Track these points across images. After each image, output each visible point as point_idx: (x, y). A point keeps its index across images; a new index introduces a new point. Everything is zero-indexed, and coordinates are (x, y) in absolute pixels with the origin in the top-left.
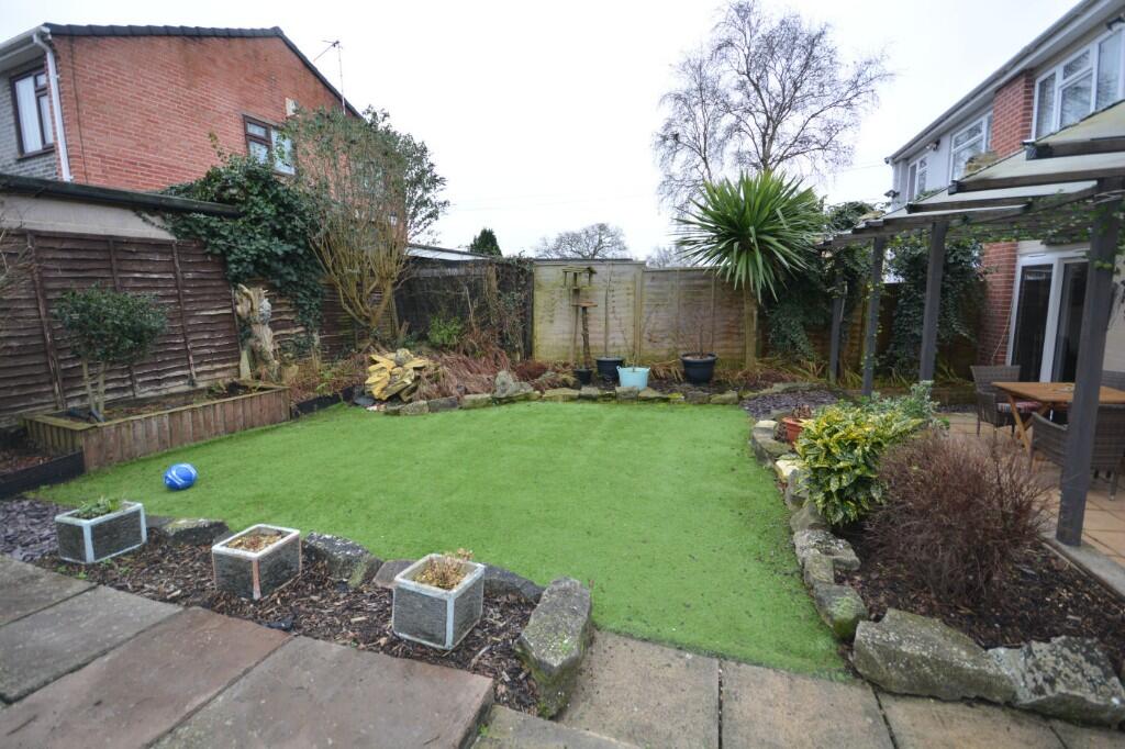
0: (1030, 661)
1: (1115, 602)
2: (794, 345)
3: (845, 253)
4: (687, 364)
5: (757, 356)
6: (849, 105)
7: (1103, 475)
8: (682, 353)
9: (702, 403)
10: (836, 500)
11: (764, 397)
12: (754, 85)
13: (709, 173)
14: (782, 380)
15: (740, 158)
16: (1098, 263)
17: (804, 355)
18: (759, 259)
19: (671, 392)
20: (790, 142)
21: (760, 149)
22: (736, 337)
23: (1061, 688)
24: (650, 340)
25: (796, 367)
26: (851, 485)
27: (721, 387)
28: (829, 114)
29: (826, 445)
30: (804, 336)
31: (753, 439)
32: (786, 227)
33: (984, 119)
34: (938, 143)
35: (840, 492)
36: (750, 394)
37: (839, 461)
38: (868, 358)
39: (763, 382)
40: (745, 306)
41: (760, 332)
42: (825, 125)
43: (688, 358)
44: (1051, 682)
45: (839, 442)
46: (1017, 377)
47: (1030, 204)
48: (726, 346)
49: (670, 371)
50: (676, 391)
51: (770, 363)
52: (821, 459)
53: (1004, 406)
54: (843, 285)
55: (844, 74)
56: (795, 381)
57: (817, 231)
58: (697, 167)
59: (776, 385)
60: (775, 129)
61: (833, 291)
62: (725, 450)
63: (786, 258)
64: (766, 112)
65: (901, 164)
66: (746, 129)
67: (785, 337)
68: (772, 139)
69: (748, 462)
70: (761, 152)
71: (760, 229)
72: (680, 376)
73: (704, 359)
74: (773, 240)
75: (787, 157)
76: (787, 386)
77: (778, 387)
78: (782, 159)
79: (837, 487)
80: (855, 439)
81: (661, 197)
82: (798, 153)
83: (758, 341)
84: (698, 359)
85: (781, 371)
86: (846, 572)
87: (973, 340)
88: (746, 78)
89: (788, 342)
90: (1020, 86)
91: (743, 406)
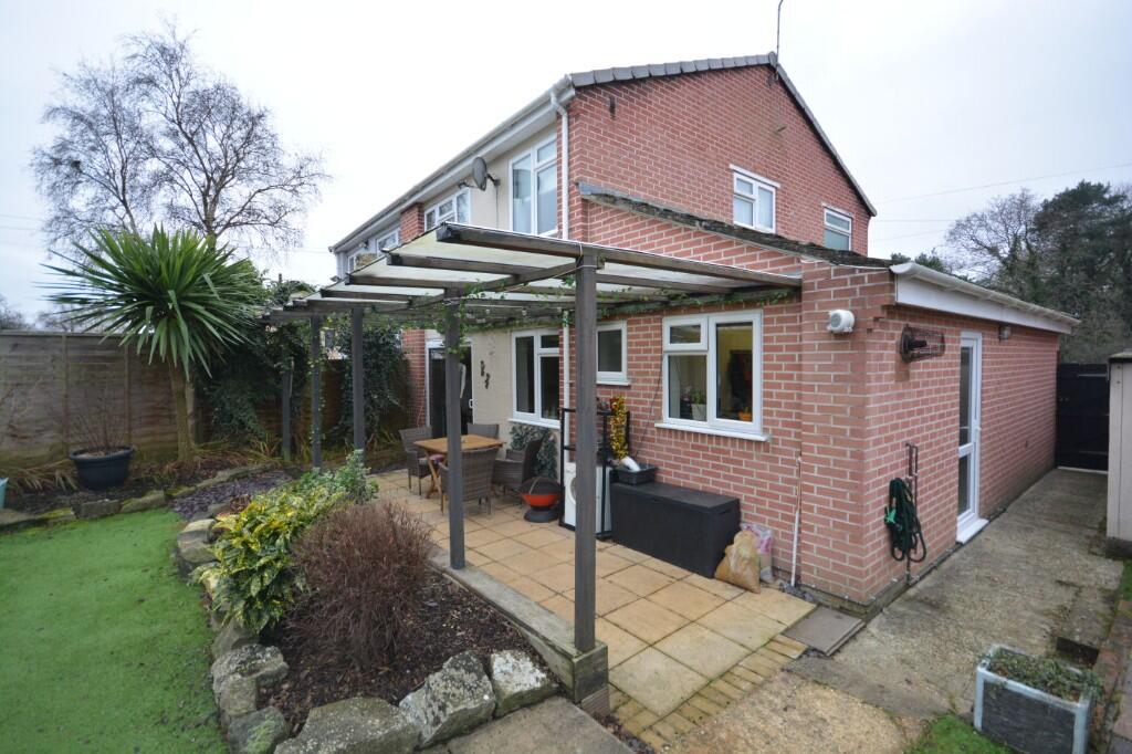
0: (429, 696)
1: (485, 607)
2: (242, 424)
3: (288, 329)
4: (81, 464)
5: (197, 441)
6: (294, 191)
7: (483, 501)
8: (74, 450)
9: (105, 515)
10: (259, 605)
11: (204, 490)
12: (188, 138)
13: (132, 220)
14: (230, 466)
15: (174, 212)
16: (449, 350)
17: (256, 435)
18: (184, 328)
19: (53, 508)
20: (238, 210)
21: (201, 208)
22: (167, 421)
23: (450, 710)
24: (14, 436)
25: (246, 449)
26: (272, 583)
27: (141, 487)
28: (276, 193)
29: (245, 543)
30: (253, 414)
31: (177, 550)
32: (216, 295)
33: (396, 232)
34: (367, 243)
35: (262, 594)
36: (185, 489)
37: (260, 558)
38: (315, 431)
39: (204, 473)
40: (173, 383)
41: (200, 412)
42: (272, 204)
43: (84, 456)
44: (442, 708)
45: (260, 536)
46: (430, 435)
47: (411, 300)
48: (152, 434)
49: (52, 478)
50: (62, 506)
51: (215, 447)
52: (240, 562)
53: (423, 460)
54: (290, 361)
55: (289, 162)
56: (245, 464)
57: (258, 304)
58: (113, 209)
59: (220, 473)
60: (218, 192)
61: (279, 366)
62: (133, 576)
63: (219, 330)
64: (205, 171)
65: (342, 254)
66: (181, 182)
67: (232, 416)
68: (215, 201)
69: (166, 584)
70: (202, 212)
71: (184, 295)
72: (70, 481)
73: (113, 454)
74: (200, 308)
75: (235, 224)
76: (233, 472)
77: (222, 475)
78: (228, 225)
79: (258, 589)
80: (278, 528)
81: (53, 236)
82: (247, 223)
83: (197, 424)
84: (101, 455)
85: (227, 455)
86: (273, 686)
87: (403, 407)
88: (177, 127)
89: (234, 422)
90: (415, 213)
91: (173, 507)
